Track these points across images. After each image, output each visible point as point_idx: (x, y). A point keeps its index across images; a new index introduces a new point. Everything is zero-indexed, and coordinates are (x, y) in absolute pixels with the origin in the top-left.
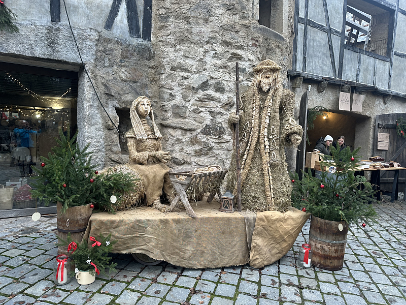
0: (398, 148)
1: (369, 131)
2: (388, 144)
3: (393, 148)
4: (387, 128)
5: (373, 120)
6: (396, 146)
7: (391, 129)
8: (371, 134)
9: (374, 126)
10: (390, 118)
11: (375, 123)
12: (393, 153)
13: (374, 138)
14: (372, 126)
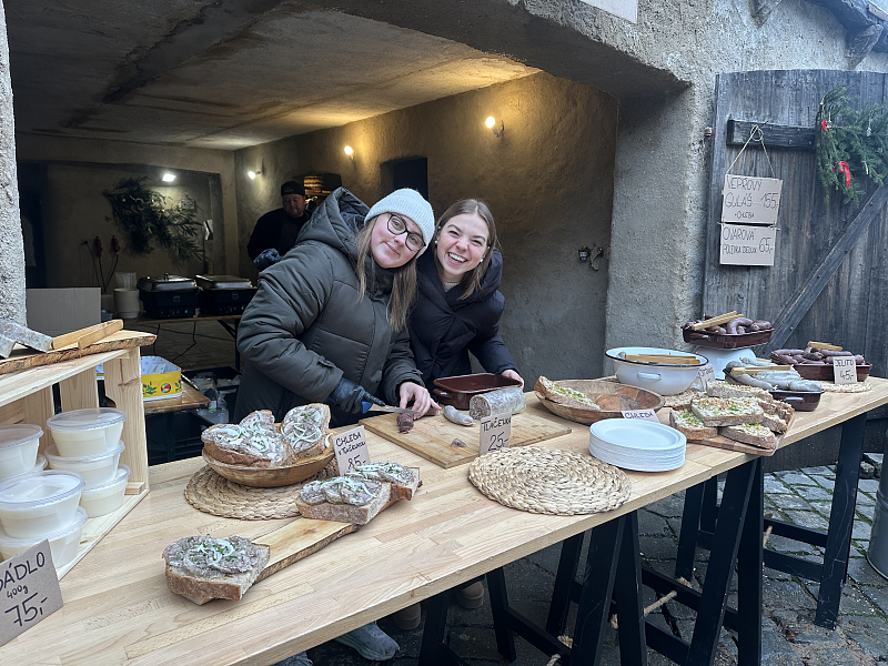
0: (816, 253)
1: (679, 168)
2: (772, 233)
3: (796, 255)
4: (772, 148)
5: (698, 104)
6: (812, 244)
7: (786, 157)
8: (693, 180)
9: (708, 139)
10: (786, 95)
11: (712, 121)
12: (793, 279)
13: (705, 207)
14: (694, 136)
